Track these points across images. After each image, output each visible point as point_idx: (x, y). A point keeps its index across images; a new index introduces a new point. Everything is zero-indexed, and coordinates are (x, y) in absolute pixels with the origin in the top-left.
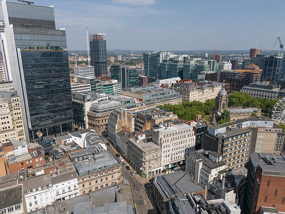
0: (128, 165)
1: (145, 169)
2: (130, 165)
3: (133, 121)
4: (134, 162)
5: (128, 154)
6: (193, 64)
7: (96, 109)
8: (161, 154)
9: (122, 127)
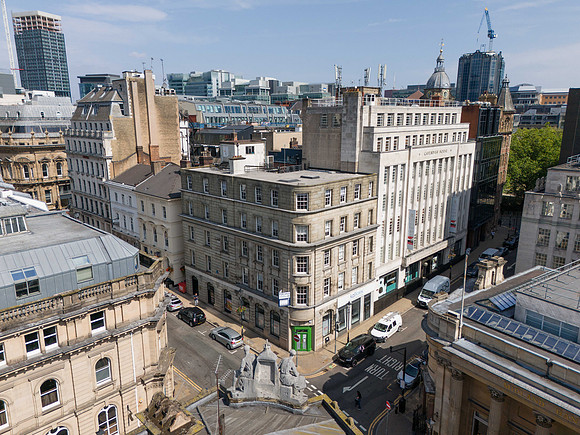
3: (185, 134)
4: (224, 279)
5: (182, 253)
6: (294, 93)
7: (14, 119)
8: (374, 212)
9: (138, 150)
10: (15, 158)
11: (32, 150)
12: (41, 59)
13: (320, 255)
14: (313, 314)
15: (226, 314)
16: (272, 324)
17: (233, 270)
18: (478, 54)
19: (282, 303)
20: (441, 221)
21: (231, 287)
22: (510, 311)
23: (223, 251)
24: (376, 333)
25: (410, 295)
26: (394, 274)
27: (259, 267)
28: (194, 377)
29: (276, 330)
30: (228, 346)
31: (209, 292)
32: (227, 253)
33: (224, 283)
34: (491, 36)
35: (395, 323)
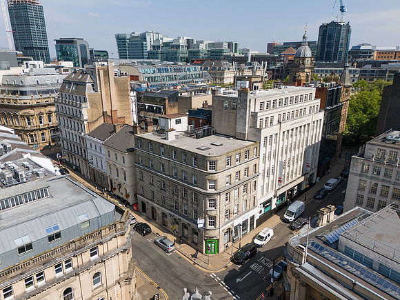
0: (141, 220)
1: (213, 224)
2: (148, 219)
3: (133, 100)
4: (163, 206)
5: (135, 185)
6: (204, 49)
7: (19, 86)
8: (257, 166)
9: (104, 114)
10: (21, 113)
11: (32, 107)
12: (27, 24)
13: (223, 197)
14: (219, 232)
15: (163, 227)
16: (193, 237)
17: (168, 201)
18: (333, 23)
19: (199, 226)
20: (300, 164)
21: (167, 211)
22: (335, 244)
23: (162, 189)
24: (257, 242)
25: (280, 212)
26: (270, 201)
27: (185, 202)
28: (146, 272)
29: (196, 241)
30: (166, 250)
31: (153, 212)
32: (164, 190)
33: (163, 208)
34: (342, 10)
35: (269, 235)
